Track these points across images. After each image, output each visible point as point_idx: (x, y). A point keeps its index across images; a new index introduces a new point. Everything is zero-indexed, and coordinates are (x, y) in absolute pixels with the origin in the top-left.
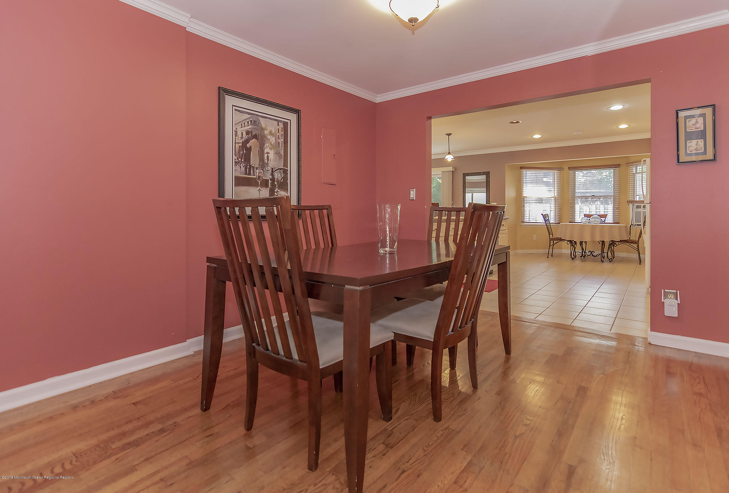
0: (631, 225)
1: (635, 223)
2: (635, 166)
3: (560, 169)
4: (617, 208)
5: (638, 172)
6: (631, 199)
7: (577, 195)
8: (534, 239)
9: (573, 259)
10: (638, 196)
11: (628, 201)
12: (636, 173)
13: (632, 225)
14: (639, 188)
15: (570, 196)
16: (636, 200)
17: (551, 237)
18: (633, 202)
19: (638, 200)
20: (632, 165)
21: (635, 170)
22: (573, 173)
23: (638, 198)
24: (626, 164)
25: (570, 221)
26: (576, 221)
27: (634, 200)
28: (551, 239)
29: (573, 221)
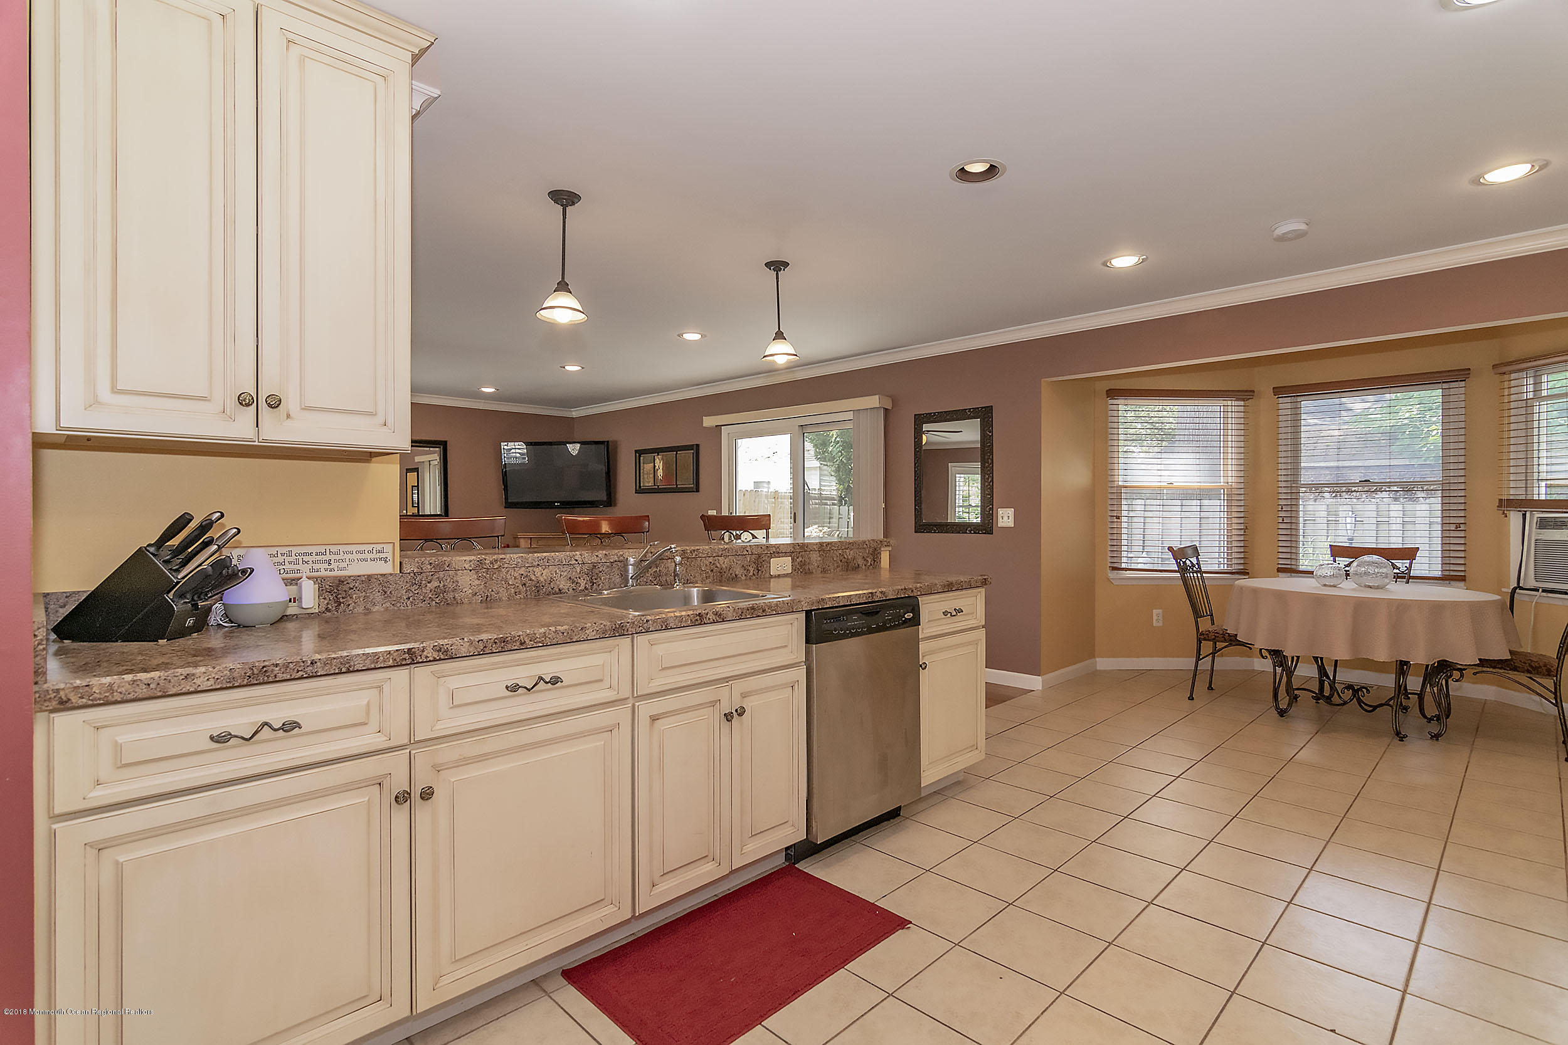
0: (1514, 589)
1: (1532, 583)
2: (1531, 373)
3: (1245, 395)
4: (1458, 525)
5: (1544, 393)
6: (1515, 492)
7: (1305, 478)
8: (1155, 623)
9: (1282, 713)
10: (1543, 484)
11: (1501, 500)
12: (1538, 397)
13: (1522, 588)
14: (1549, 454)
15: (1283, 484)
16: (1536, 497)
17: (1205, 625)
18: (1525, 505)
19: (1543, 497)
20: (1522, 370)
21: (1531, 388)
22: (1293, 406)
23: (1543, 490)
24: (1494, 366)
25: (1280, 566)
26: (1301, 568)
27: (1529, 497)
28: (1202, 637)
29: (1293, 567)
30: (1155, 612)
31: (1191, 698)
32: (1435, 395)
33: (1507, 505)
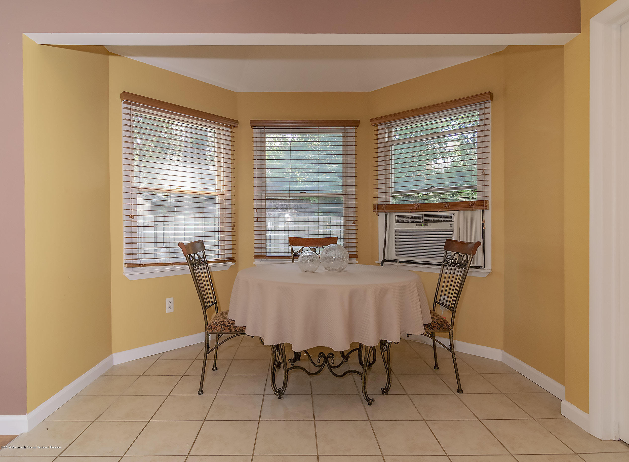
4: (354, 222)
6: (381, 200)
8: (167, 310)
11: (375, 205)
13: (386, 261)
17: (211, 315)
18: (386, 208)
22: (261, 136)
24: (371, 120)
25: (255, 254)
26: (268, 255)
27: (388, 203)
28: (210, 331)
29: (263, 254)
30: (167, 300)
31: (201, 392)
32: (337, 137)
33: (378, 208)
